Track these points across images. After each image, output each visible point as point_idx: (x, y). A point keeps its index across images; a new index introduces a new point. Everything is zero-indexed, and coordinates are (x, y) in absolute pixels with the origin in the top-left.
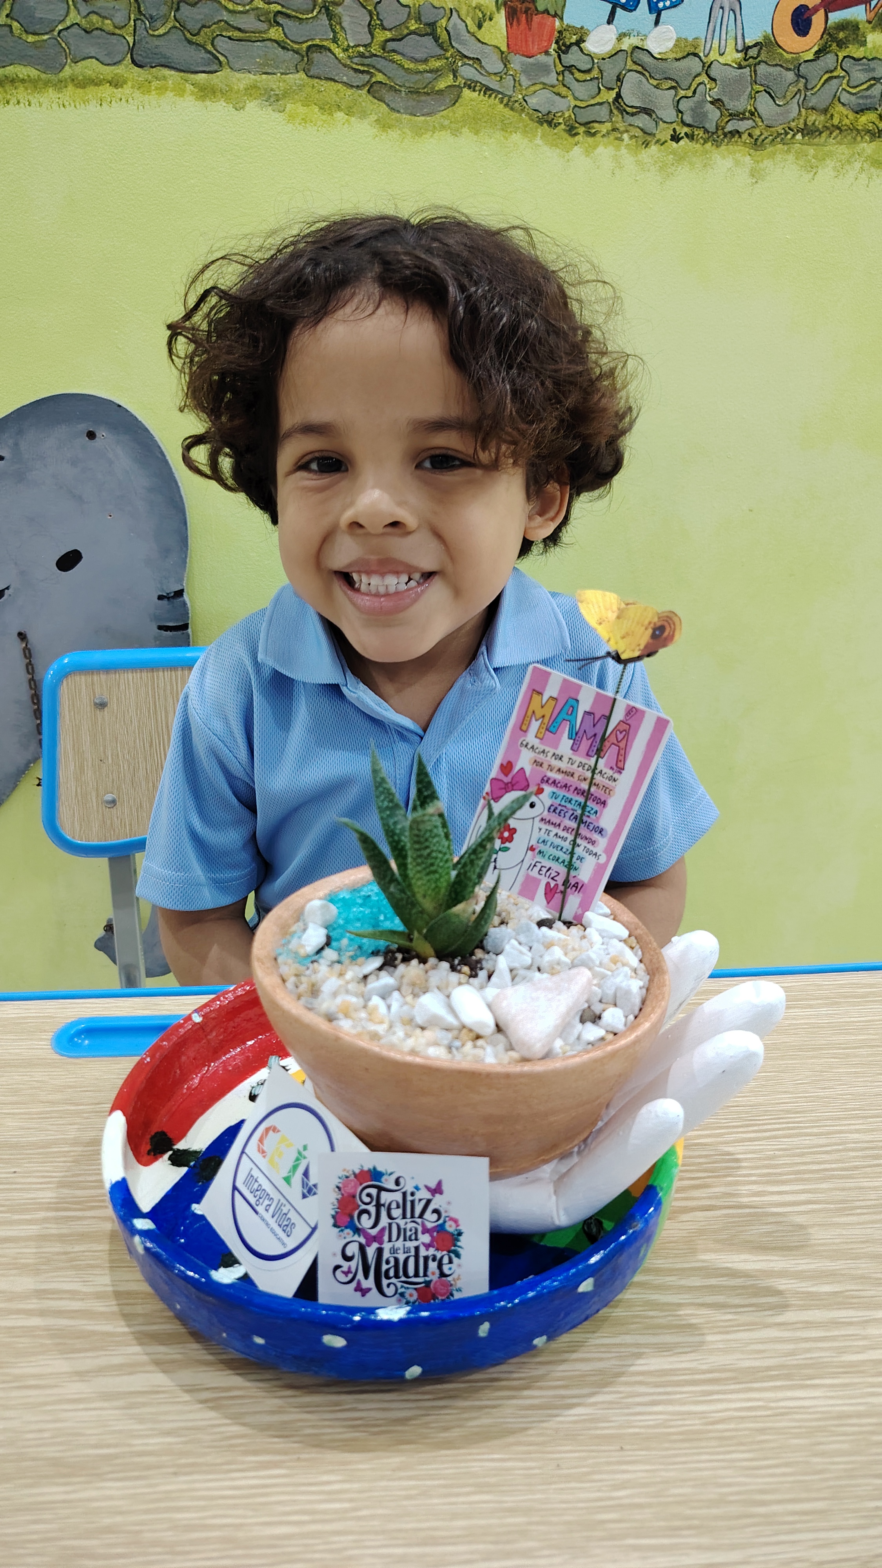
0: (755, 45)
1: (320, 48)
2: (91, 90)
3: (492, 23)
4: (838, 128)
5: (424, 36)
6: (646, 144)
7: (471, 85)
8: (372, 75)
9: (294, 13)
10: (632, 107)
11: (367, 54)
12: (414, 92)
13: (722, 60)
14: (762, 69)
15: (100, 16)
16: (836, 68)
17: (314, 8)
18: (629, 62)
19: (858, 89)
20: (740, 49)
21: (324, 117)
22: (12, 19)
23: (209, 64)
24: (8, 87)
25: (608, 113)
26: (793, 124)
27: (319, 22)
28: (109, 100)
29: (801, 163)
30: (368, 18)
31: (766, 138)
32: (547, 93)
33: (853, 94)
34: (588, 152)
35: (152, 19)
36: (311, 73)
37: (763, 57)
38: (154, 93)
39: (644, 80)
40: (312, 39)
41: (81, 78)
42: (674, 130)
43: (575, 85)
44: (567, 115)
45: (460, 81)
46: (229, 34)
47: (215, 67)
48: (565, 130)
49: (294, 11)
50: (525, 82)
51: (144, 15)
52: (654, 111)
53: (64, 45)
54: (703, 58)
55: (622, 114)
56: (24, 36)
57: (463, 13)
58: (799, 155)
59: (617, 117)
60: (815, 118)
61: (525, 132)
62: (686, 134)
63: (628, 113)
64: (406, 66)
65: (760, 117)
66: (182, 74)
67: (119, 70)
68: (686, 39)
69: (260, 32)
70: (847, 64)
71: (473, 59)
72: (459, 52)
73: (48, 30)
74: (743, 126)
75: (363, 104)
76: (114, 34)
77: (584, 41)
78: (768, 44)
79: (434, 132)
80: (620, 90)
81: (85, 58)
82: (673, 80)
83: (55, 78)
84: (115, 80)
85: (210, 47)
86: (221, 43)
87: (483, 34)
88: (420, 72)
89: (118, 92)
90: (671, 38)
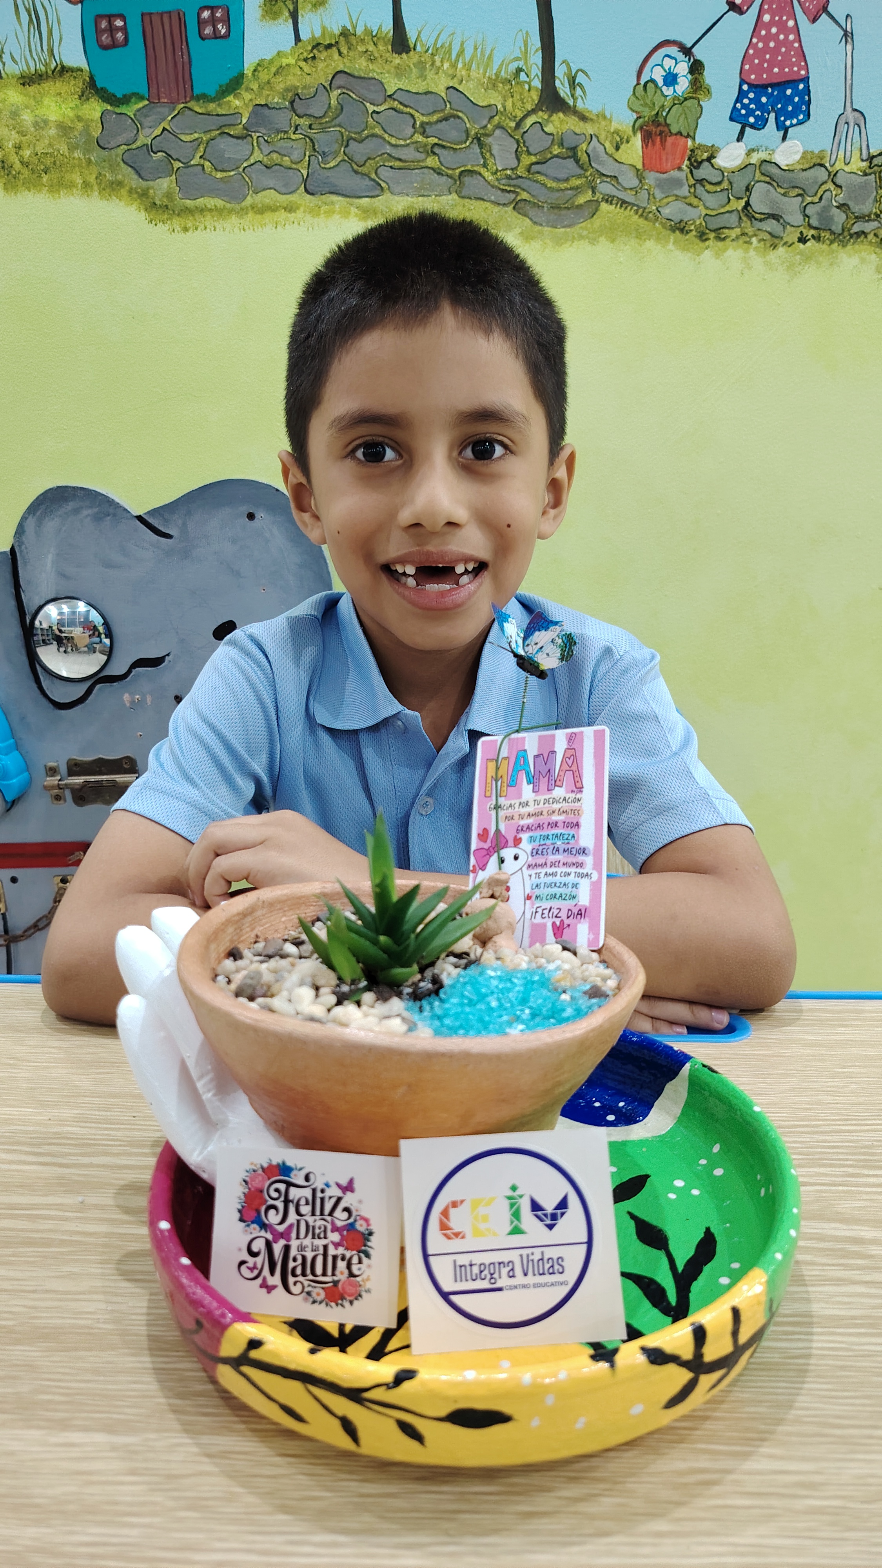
0: (880, 154)
1: (471, 173)
2: (268, 216)
3: (629, 145)
5: (565, 158)
6: (774, 247)
7: (608, 199)
8: (517, 194)
9: (449, 145)
10: (759, 213)
11: (514, 176)
12: (555, 207)
13: (847, 169)
15: (280, 154)
17: (467, 139)
18: (758, 174)
20: (864, 159)
22: (204, 159)
23: (372, 191)
24: (197, 215)
25: (737, 220)
27: (471, 150)
28: (283, 223)
30: (516, 146)
32: (679, 204)
34: (717, 255)
35: (324, 155)
36: (463, 194)
38: (322, 216)
39: (772, 189)
40: (466, 166)
41: (260, 205)
42: (801, 233)
43: (705, 196)
45: (599, 196)
46: (390, 164)
47: (377, 192)
48: (696, 236)
49: (449, 142)
50: (659, 195)
51: (318, 152)
52: (781, 217)
53: (247, 179)
54: (829, 168)
55: (751, 220)
56: (214, 173)
57: (602, 138)
59: (746, 223)
61: (658, 239)
62: (813, 236)
63: (756, 219)
64: (549, 186)
66: (348, 199)
67: (294, 198)
68: (812, 152)
69: (419, 161)
71: (611, 176)
72: (598, 171)
73: (234, 167)
74: (868, 227)
75: (509, 219)
76: (290, 168)
77: (715, 157)
79: (573, 242)
80: (749, 200)
81: (264, 189)
82: (800, 188)
83: (237, 207)
84: (289, 207)
85: (373, 176)
86: (384, 172)
87: (620, 155)
88: (562, 190)
89: (291, 216)
90: (798, 151)
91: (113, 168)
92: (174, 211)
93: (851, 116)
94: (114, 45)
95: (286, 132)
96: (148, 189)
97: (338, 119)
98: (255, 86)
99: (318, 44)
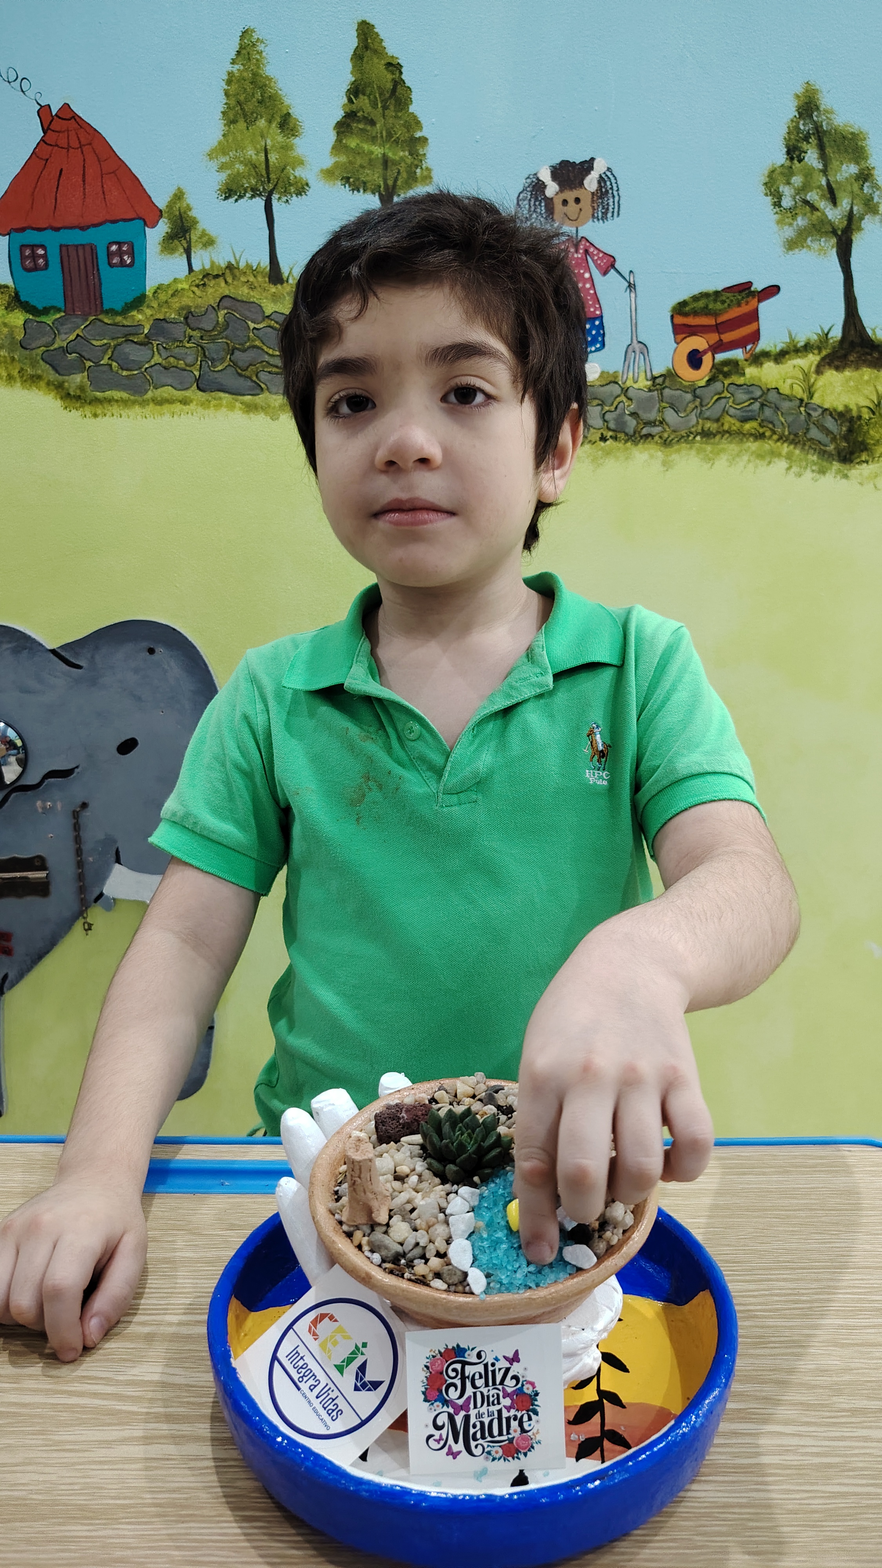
0: (661, 376)
2: (166, 407)
4: (727, 432)
13: (636, 386)
14: (667, 392)
15: (176, 359)
16: (723, 391)
19: (741, 406)
20: (649, 378)
22: (112, 360)
23: (253, 390)
24: (105, 405)
26: (693, 430)
28: (179, 413)
29: (701, 456)
31: (673, 439)
33: (739, 409)
35: (213, 360)
37: (667, 383)
38: (212, 408)
41: (159, 399)
42: (602, 434)
46: (268, 370)
47: (258, 391)
51: (208, 358)
53: (148, 377)
54: (622, 385)
56: (120, 371)
58: (699, 451)
60: (709, 425)
62: (611, 437)
65: (667, 425)
66: (234, 396)
67: (188, 393)
68: (608, 373)
70: (732, 388)
73: (137, 367)
74: (655, 430)
76: (185, 370)
78: (670, 375)
81: (163, 386)
82: (599, 399)
83: (140, 399)
84: (184, 400)
85: (254, 378)
86: (262, 376)
89: (186, 408)
90: (596, 372)
91: (34, 365)
92: (85, 401)
93: (637, 346)
94: (36, 268)
95: (181, 341)
96: (63, 382)
97: (225, 333)
98: (155, 305)
99: (208, 274)
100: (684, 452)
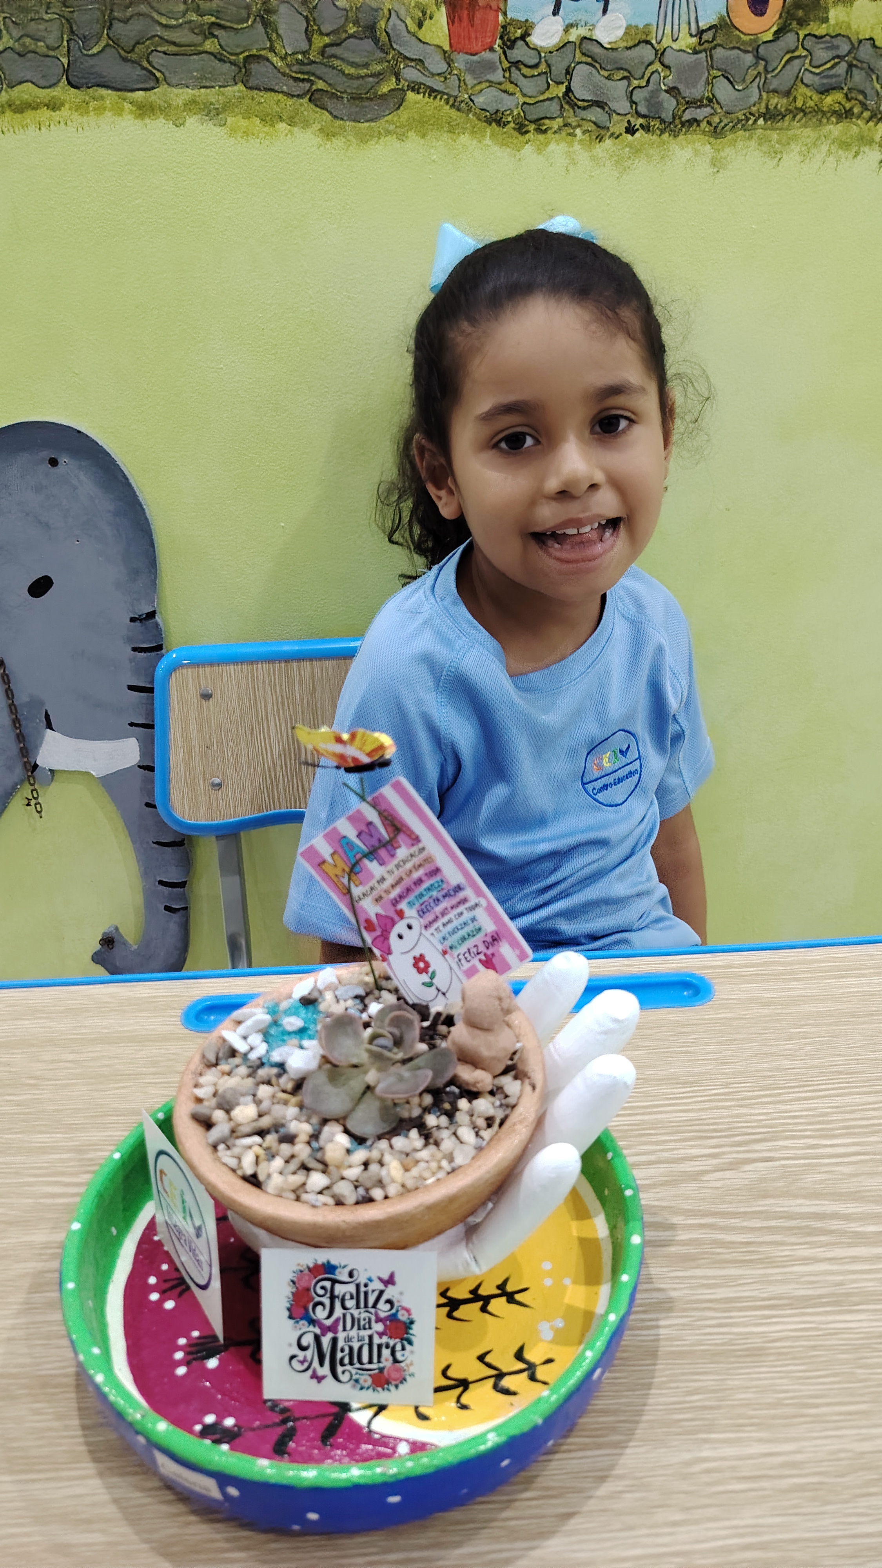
0: (710, 29)
1: (258, 58)
2: (29, 115)
3: (432, 21)
4: (803, 111)
5: (361, 39)
6: (600, 139)
7: (415, 87)
8: (312, 83)
9: (228, 24)
10: (583, 100)
11: (306, 61)
13: (675, 46)
14: (719, 53)
15: (32, 39)
16: (797, 48)
17: (249, 17)
18: (578, 54)
19: (822, 69)
20: (694, 33)
21: (266, 129)
23: (145, 82)
25: (559, 108)
26: (754, 109)
27: (255, 31)
28: (48, 124)
29: (764, 148)
30: (305, 25)
31: (726, 125)
32: (493, 92)
33: (818, 74)
34: (539, 151)
35: (85, 39)
36: (250, 85)
37: (718, 41)
38: (92, 113)
39: (594, 71)
40: (250, 50)
41: (18, 103)
42: (629, 122)
43: (522, 81)
44: (515, 113)
45: (403, 84)
46: (164, 49)
47: (152, 84)
48: (514, 129)
49: (228, 21)
50: (470, 80)
51: (77, 35)
52: (606, 104)
54: (656, 45)
55: (574, 109)
57: (402, 12)
58: (762, 141)
59: (569, 112)
60: (776, 101)
61: (473, 133)
62: (641, 125)
63: (579, 107)
64: (347, 72)
65: (718, 103)
66: (120, 93)
67: (56, 92)
68: (637, 27)
69: (195, 45)
70: (809, 43)
71: (416, 60)
72: (401, 54)
74: (701, 113)
75: (306, 113)
76: (47, 56)
77: (529, 35)
78: (724, 26)
79: (379, 138)
80: (569, 84)
81: (21, 83)
82: (626, 70)
84: (52, 103)
85: (145, 64)
86: (157, 59)
87: (425, 34)
88: (362, 77)
89: (56, 115)
90: (620, 27)
100: (740, 144)
